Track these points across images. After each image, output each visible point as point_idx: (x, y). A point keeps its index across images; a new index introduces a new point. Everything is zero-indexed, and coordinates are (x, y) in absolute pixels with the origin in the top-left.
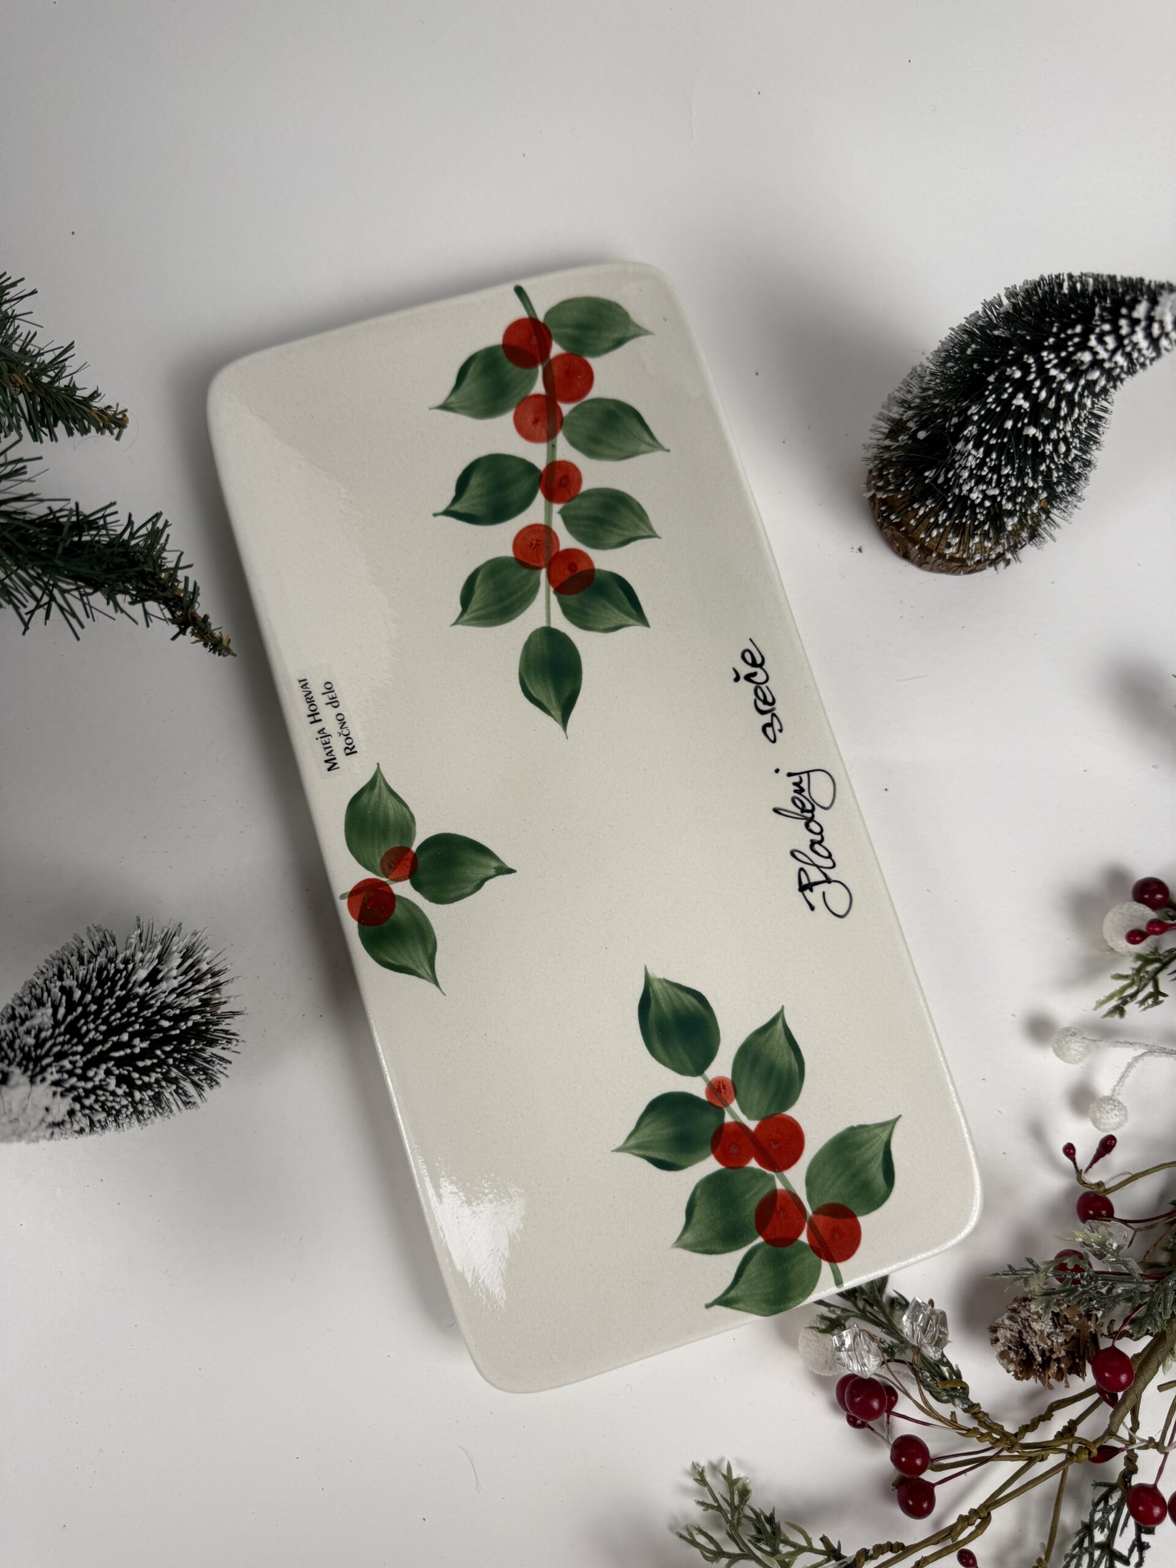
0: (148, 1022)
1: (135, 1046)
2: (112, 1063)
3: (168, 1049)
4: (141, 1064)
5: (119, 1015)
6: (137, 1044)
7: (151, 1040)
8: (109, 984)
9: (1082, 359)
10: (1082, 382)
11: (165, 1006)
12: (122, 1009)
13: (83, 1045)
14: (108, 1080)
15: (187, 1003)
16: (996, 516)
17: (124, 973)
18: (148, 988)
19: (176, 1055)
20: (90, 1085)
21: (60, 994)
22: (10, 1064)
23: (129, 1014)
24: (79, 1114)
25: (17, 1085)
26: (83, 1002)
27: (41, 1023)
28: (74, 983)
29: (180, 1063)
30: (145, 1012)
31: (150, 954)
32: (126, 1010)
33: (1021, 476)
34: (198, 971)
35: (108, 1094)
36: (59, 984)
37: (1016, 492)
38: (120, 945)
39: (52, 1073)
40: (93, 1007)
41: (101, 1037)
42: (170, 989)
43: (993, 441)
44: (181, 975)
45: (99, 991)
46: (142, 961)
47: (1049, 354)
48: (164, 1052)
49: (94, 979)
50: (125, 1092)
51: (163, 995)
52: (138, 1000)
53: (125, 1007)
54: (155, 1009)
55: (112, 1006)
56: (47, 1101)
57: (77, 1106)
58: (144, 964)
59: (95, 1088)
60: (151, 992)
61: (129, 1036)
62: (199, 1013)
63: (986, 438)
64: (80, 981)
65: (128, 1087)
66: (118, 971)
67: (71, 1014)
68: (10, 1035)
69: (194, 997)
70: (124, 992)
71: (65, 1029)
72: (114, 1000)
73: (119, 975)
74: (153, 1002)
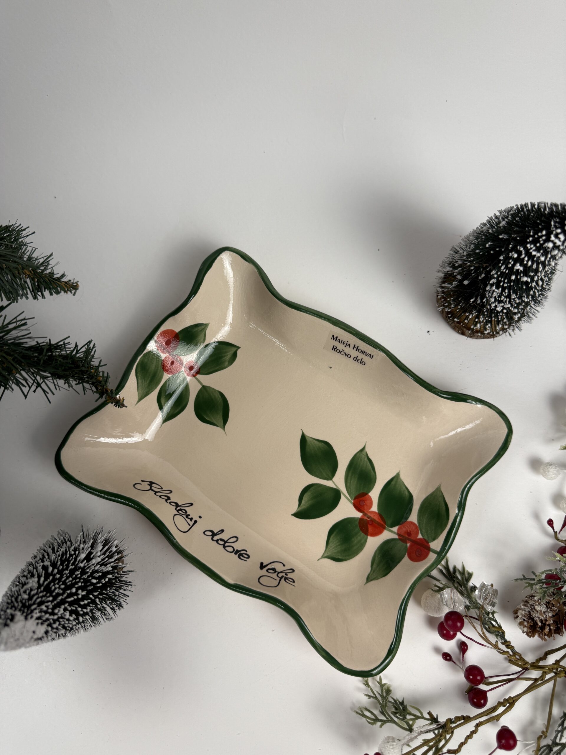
0: (86, 581)
1: (79, 594)
2: (67, 604)
3: (96, 594)
4: (82, 603)
5: (71, 579)
6: (80, 593)
7: (87, 590)
8: (66, 563)
9: (548, 246)
10: (549, 256)
11: (94, 572)
12: (72, 576)
13: (52, 596)
14: (65, 613)
15: (106, 569)
16: (509, 315)
17: (74, 556)
18: (86, 563)
19: (100, 596)
20: (56, 617)
21: (41, 570)
22: (15, 610)
23: (76, 578)
24: (51, 632)
25: (19, 621)
26: (53, 573)
27: (32, 586)
28: (49, 563)
29: (102, 600)
30: (84, 576)
31: (87, 545)
32: (74, 576)
33: (520, 297)
34: (111, 551)
35: (65, 620)
36: (42, 564)
37: (519, 304)
38: (74, 542)
39: (36, 613)
40: (58, 576)
41: (61, 592)
42: (97, 562)
43: (506, 285)
44: (102, 555)
45: (61, 567)
46: (83, 549)
47: (530, 245)
48: (93, 596)
49: (59, 561)
50: (74, 618)
51: (93, 567)
52: (80, 570)
53: (74, 574)
54: (89, 574)
55: (67, 574)
56: (33, 629)
57: (50, 629)
58: (84, 550)
59: (59, 618)
60: (87, 565)
61: (76, 590)
62: (111, 573)
63: (502, 284)
64: (52, 562)
65: (76, 616)
66: (71, 555)
67: (47, 580)
68: (16, 594)
69: (108, 565)
70: (73, 567)
71: (44, 589)
72: (68, 571)
73: (71, 558)
74: (88, 570)
